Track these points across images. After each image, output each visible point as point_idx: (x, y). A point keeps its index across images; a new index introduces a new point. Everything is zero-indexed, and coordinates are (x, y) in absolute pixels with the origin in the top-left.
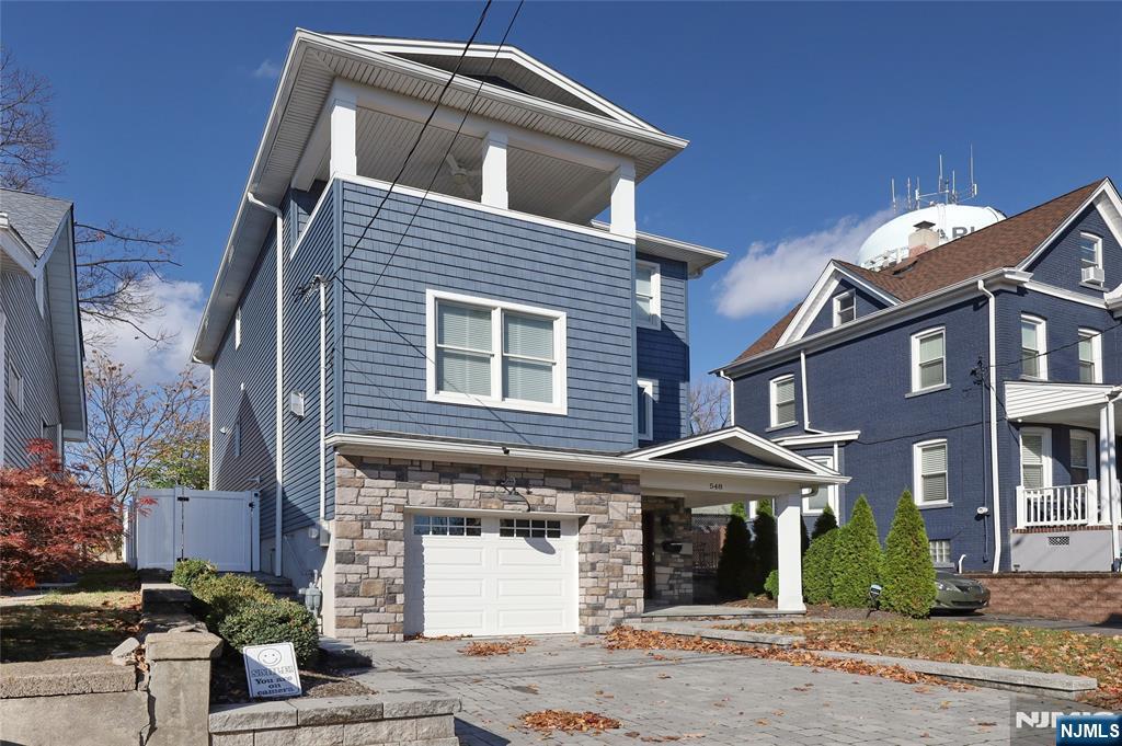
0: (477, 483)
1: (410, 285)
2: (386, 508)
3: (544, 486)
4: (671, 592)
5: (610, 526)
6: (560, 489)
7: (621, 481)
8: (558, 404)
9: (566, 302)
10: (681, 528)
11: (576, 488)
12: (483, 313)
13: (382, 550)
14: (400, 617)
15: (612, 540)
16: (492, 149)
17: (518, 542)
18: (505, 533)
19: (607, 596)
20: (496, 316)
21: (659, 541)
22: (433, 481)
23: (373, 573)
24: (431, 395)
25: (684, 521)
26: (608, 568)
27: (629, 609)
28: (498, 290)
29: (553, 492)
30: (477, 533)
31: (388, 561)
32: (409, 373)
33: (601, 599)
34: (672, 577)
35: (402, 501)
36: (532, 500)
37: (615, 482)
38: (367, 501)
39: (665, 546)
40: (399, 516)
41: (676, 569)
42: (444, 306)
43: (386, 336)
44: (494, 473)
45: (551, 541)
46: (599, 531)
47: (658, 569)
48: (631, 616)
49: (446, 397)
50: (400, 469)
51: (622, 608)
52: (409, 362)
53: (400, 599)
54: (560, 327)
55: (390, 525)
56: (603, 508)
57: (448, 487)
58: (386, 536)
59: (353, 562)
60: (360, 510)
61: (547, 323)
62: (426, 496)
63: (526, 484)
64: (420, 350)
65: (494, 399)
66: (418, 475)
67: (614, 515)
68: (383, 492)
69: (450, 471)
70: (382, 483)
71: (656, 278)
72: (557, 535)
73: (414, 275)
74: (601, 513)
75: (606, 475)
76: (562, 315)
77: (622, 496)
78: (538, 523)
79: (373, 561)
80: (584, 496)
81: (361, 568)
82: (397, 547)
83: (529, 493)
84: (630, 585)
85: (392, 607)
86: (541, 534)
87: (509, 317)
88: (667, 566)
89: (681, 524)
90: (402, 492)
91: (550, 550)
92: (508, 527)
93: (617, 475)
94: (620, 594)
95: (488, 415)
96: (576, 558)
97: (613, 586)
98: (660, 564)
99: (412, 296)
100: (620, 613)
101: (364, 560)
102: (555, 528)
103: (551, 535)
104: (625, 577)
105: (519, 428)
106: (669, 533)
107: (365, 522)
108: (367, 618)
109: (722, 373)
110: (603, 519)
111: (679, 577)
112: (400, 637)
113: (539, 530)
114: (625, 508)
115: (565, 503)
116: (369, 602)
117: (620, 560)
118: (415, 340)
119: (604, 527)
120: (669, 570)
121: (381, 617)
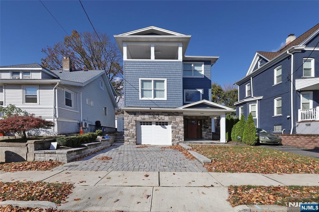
0: (149, 115)
1: (136, 78)
2: (132, 120)
3: (162, 115)
4: (206, 137)
5: (176, 123)
6: (165, 115)
7: (179, 113)
8: (165, 98)
9: (166, 76)
10: (209, 123)
11: (169, 115)
12: (150, 81)
13: (132, 128)
14: (135, 141)
15: (176, 126)
16: (151, 48)
17: (159, 126)
18: (156, 125)
19: (175, 138)
20: (152, 81)
21: (203, 126)
22: (140, 115)
23: (130, 132)
24: (140, 99)
25: (209, 121)
26: (176, 132)
27: (180, 140)
28: (153, 76)
29: (164, 116)
30: (151, 125)
31: (133, 130)
32: (136, 95)
33: (174, 138)
34: (206, 134)
35: (135, 119)
36: (160, 118)
37: (177, 113)
38: (129, 119)
39: (204, 127)
40: (135, 122)
41: (207, 132)
42: (143, 81)
43: (132, 88)
44: (152, 113)
45: (166, 126)
46: (174, 124)
47: (203, 132)
48: (181, 142)
49: (143, 99)
50: (134, 113)
51: (179, 140)
52: (136, 93)
53: (135, 137)
54: (166, 82)
55: (133, 124)
56: (174, 119)
57: (143, 116)
58: (132, 125)
59: (127, 130)
60: (128, 121)
61: (163, 81)
62: (140, 118)
63: (158, 115)
64: (138, 90)
65: (152, 99)
66: (138, 114)
67: (177, 121)
68: (132, 118)
69: (143, 113)
70: (132, 116)
71: (203, 66)
72: (167, 125)
73: (137, 76)
74: (174, 120)
75: (175, 112)
76: (166, 80)
77: (179, 116)
78: (163, 123)
79: (130, 130)
80: (170, 117)
81: (128, 131)
82: (134, 128)
83: (159, 117)
84: (181, 135)
85: (134, 139)
86: (164, 125)
87: (155, 81)
88: (205, 131)
89: (209, 122)
90: (135, 117)
91: (166, 128)
92: (157, 124)
93: (178, 112)
94: (178, 137)
95: (151, 101)
96: (171, 130)
97: (177, 136)
98: (203, 131)
99: (137, 80)
100: (178, 141)
101: (129, 130)
102: (167, 124)
103: (166, 125)
104: (180, 134)
105: (157, 104)
106: (205, 124)
107: (129, 123)
108: (130, 140)
109: (236, 84)
110: (174, 121)
111: (208, 134)
112: (135, 144)
113: (163, 124)
114: (180, 119)
115: (166, 119)
116: (130, 137)
117: (178, 130)
118: (137, 88)
119: (175, 123)
120: (206, 132)
121: (132, 140)
